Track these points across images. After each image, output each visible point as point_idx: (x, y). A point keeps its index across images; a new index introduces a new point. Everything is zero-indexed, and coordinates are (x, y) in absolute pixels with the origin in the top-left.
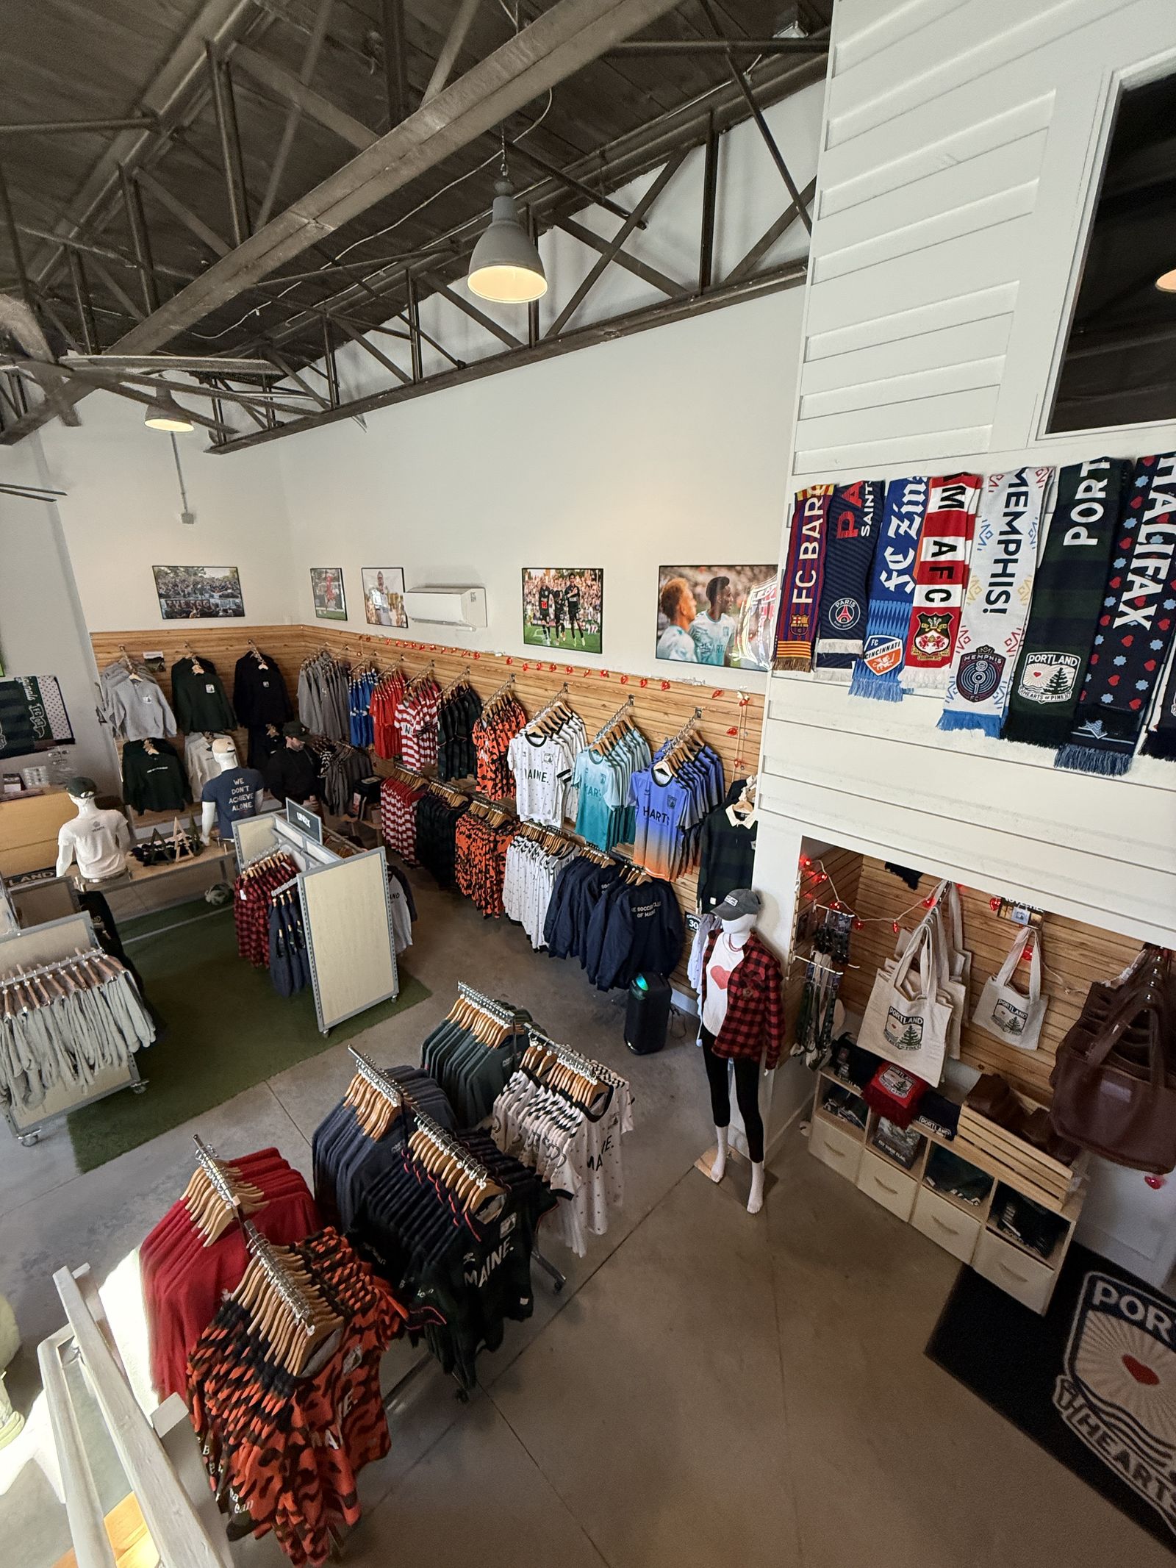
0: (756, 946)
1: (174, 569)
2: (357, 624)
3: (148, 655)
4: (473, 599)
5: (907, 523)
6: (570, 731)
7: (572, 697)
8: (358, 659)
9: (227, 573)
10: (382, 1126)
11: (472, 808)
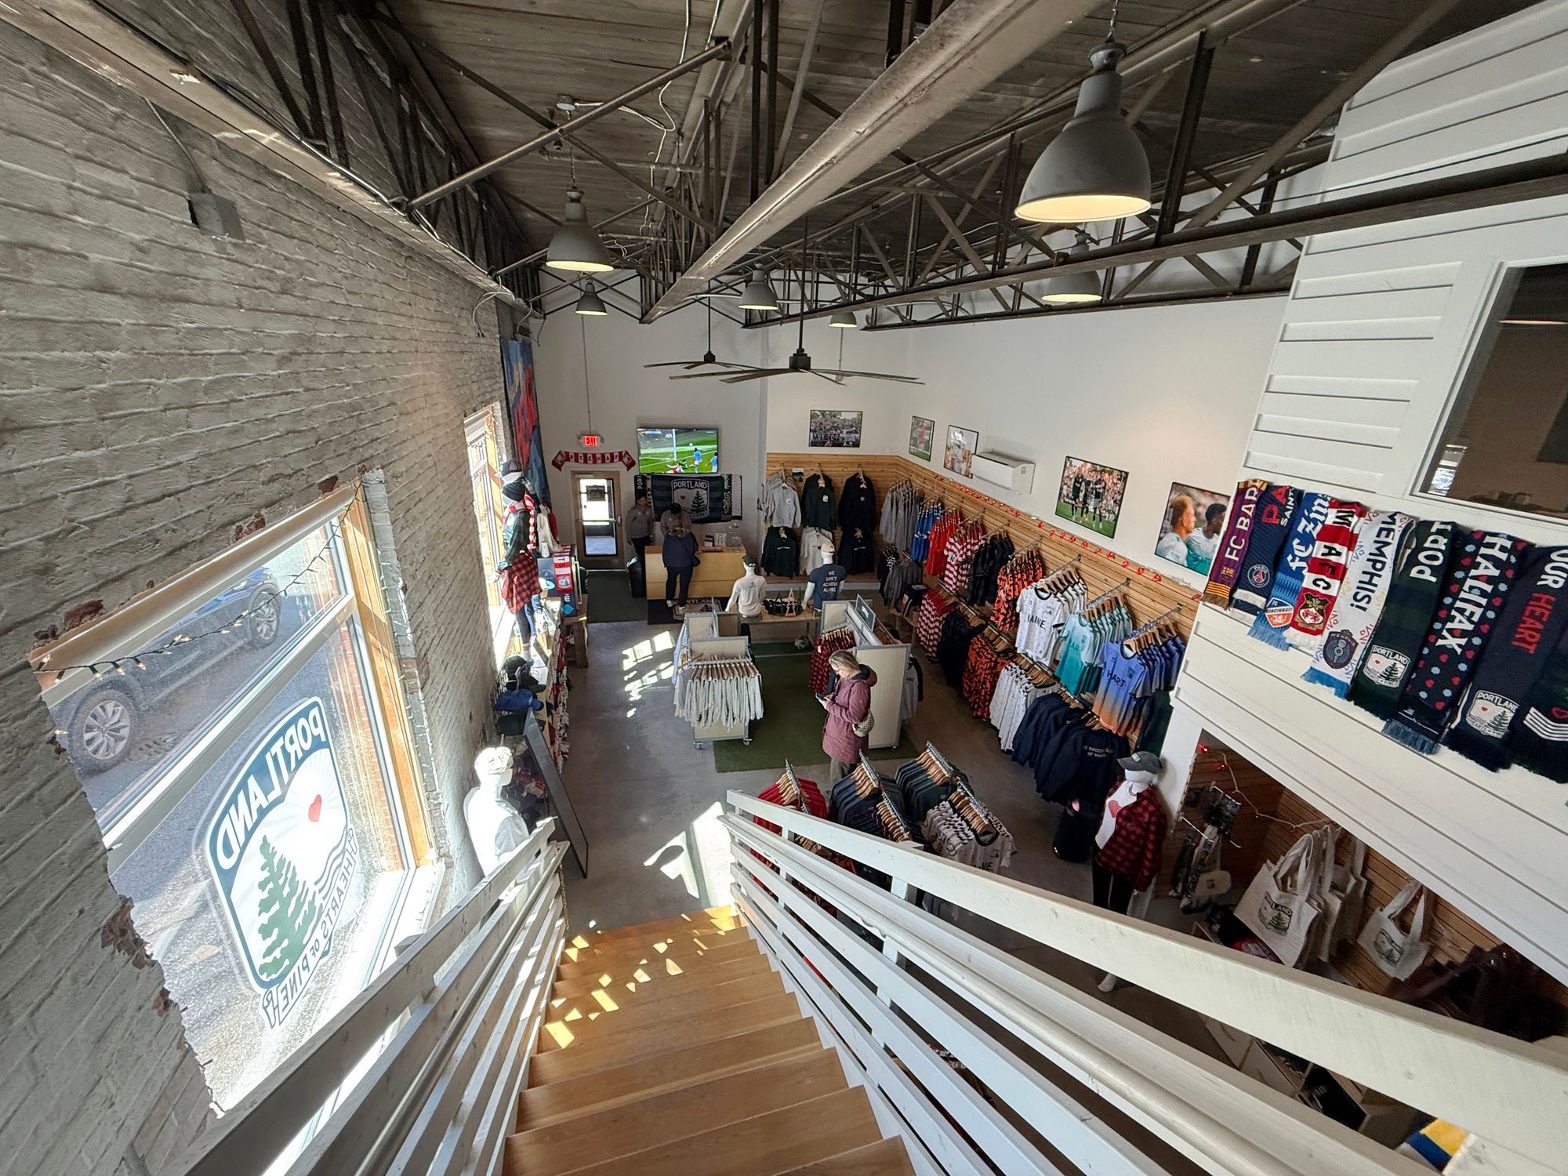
0: (1151, 797)
1: (823, 413)
2: (936, 466)
3: (795, 470)
4: (1023, 472)
5: (1312, 525)
6: (1073, 593)
7: (1083, 566)
8: (933, 493)
9: (855, 415)
10: (867, 793)
11: (986, 631)
